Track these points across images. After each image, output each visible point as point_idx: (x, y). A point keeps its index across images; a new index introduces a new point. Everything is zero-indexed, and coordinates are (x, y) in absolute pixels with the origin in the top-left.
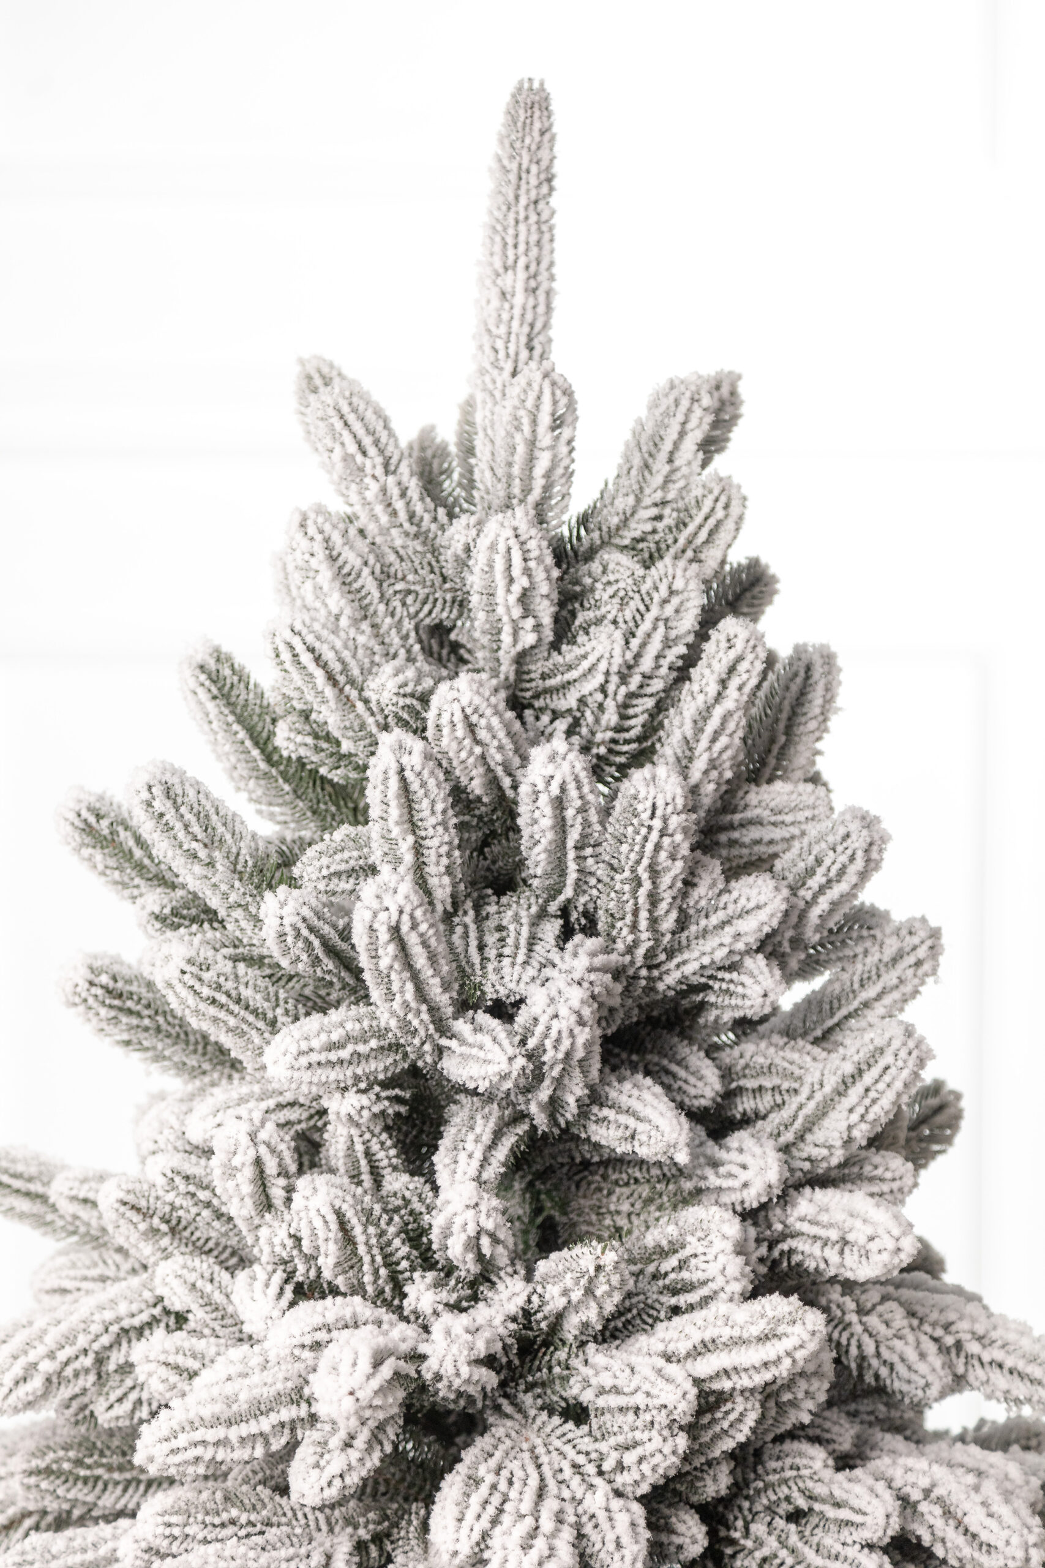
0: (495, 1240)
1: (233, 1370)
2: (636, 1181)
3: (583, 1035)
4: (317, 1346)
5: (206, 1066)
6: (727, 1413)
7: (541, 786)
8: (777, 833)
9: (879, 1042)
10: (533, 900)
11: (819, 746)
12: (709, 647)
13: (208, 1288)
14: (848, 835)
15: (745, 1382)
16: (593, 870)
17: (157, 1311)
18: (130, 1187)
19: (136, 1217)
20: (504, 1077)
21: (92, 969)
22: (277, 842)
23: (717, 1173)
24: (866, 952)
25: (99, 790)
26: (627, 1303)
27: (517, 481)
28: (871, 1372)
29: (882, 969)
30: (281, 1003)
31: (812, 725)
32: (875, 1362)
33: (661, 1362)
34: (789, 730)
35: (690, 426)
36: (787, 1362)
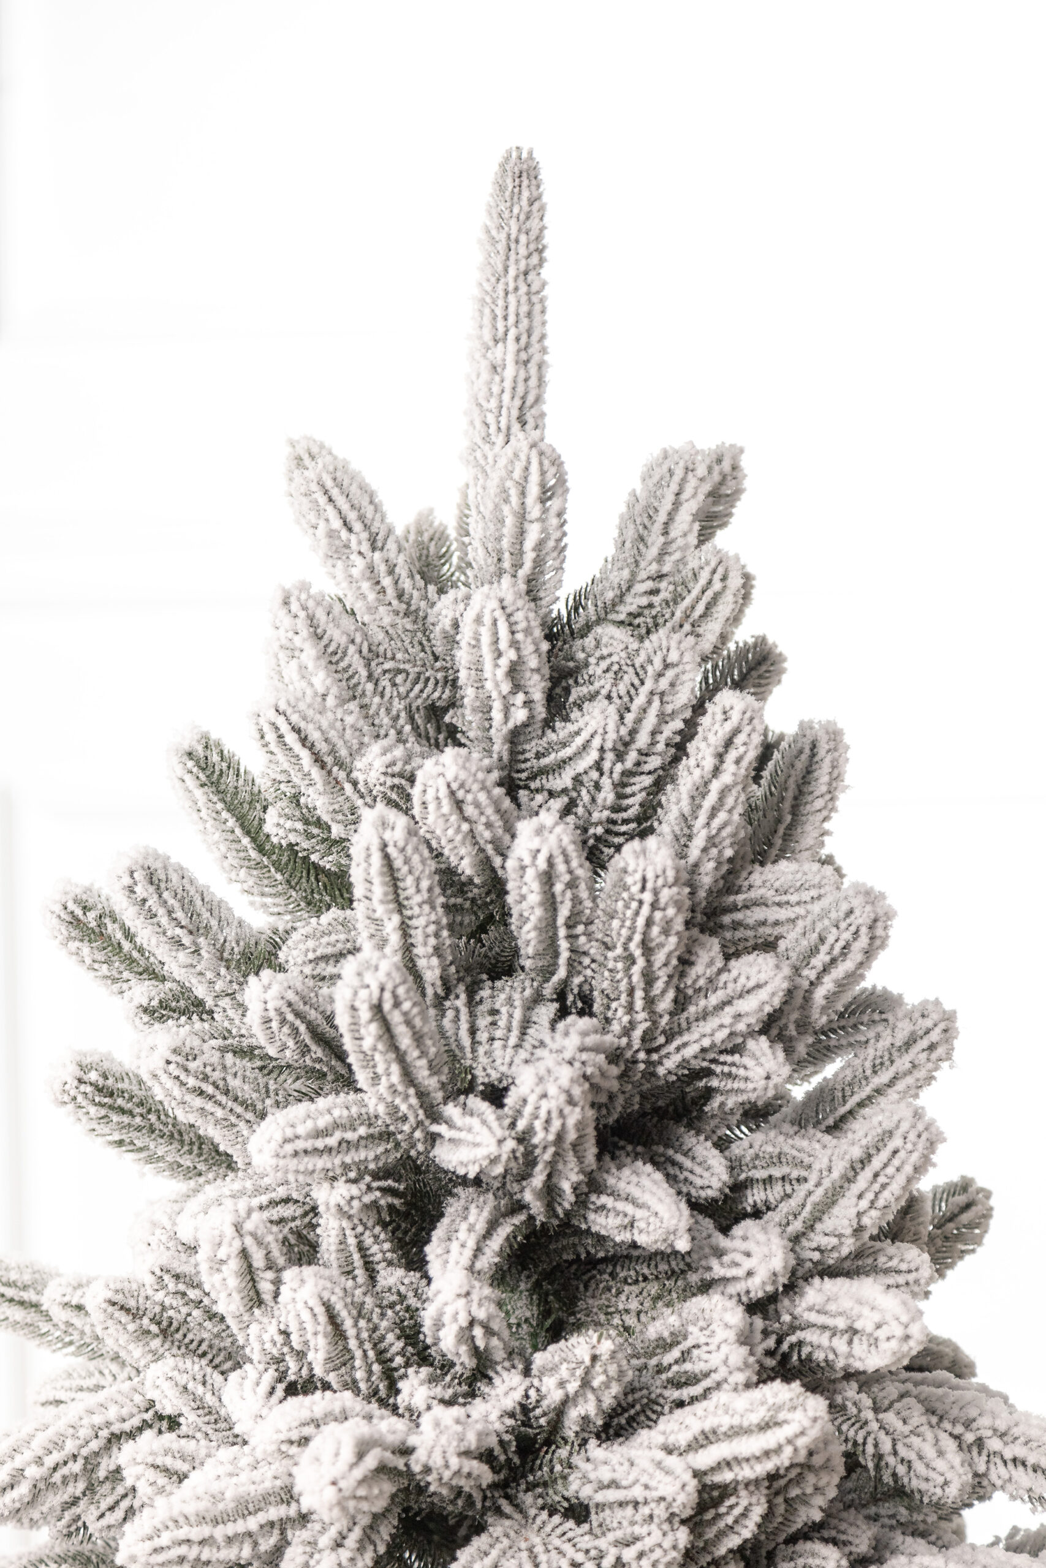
0: (489, 1332)
1: (221, 1470)
2: (645, 1279)
3: (574, 1116)
4: (304, 1441)
5: (201, 1167)
6: (731, 1507)
7: (527, 861)
8: (782, 914)
9: (888, 1125)
10: (527, 983)
11: (827, 826)
12: (705, 721)
13: (200, 1390)
14: (851, 912)
15: (747, 1473)
16: (586, 948)
17: (148, 1416)
18: (119, 1286)
19: (124, 1318)
20: (494, 1161)
21: (81, 1067)
22: (269, 932)
23: (722, 1264)
24: (878, 1037)
25: (87, 884)
26: (630, 1398)
27: (507, 555)
28: (889, 1471)
29: (895, 1054)
30: (272, 1094)
31: (819, 804)
32: (891, 1460)
33: (661, 1455)
34: (795, 810)
35: (684, 496)
36: (788, 1451)
